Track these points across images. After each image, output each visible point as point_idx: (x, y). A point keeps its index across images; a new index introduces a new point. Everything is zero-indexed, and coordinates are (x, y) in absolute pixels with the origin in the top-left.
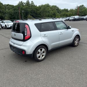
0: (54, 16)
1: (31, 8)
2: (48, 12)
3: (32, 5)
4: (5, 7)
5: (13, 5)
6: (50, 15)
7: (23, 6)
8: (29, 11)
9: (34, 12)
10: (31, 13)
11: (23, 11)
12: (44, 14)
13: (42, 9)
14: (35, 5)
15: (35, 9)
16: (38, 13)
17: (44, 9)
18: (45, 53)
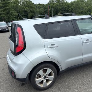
0: (89, 13)
1: (62, 6)
2: (82, 8)
3: (63, 2)
4: (36, 7)
5: (44, 4)
6: (84, 12)
7: (54, 4)
8: (60, 8)
9: (66, 9)
10: (62, 10)
11: (53, 9)
12: (77, 10)
13: (74, 5)
14: (66, 2)
15: (66, 6)
16: (70, 11)
17: (77, 5)
18: (53, 76)
